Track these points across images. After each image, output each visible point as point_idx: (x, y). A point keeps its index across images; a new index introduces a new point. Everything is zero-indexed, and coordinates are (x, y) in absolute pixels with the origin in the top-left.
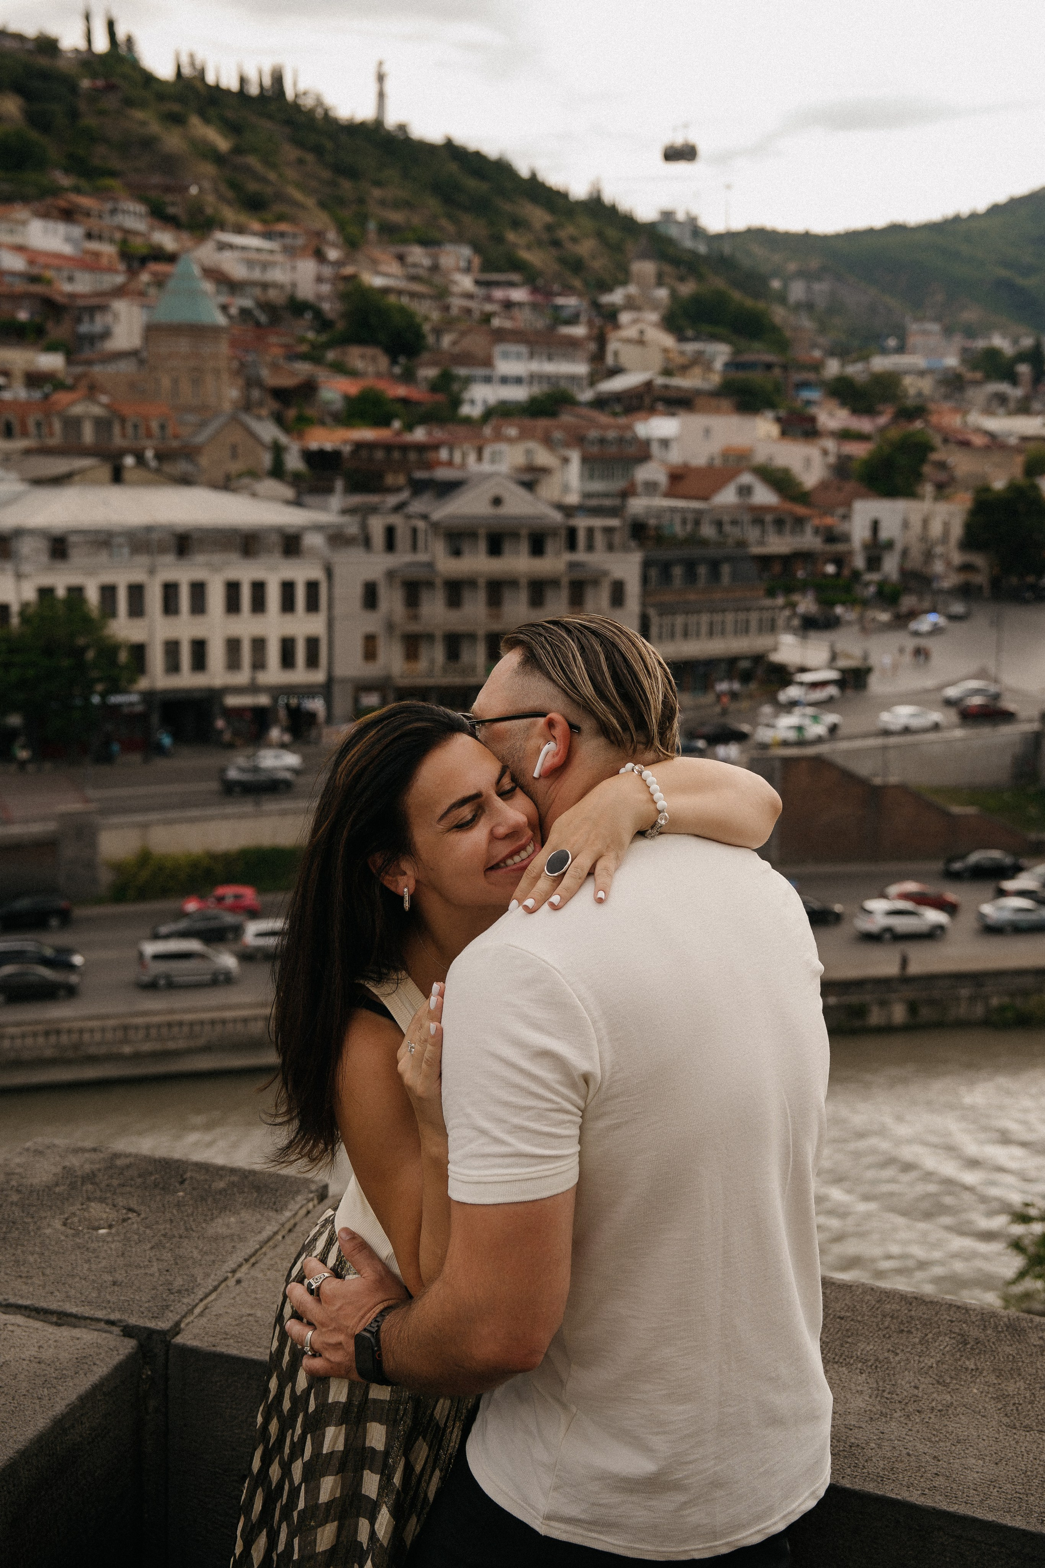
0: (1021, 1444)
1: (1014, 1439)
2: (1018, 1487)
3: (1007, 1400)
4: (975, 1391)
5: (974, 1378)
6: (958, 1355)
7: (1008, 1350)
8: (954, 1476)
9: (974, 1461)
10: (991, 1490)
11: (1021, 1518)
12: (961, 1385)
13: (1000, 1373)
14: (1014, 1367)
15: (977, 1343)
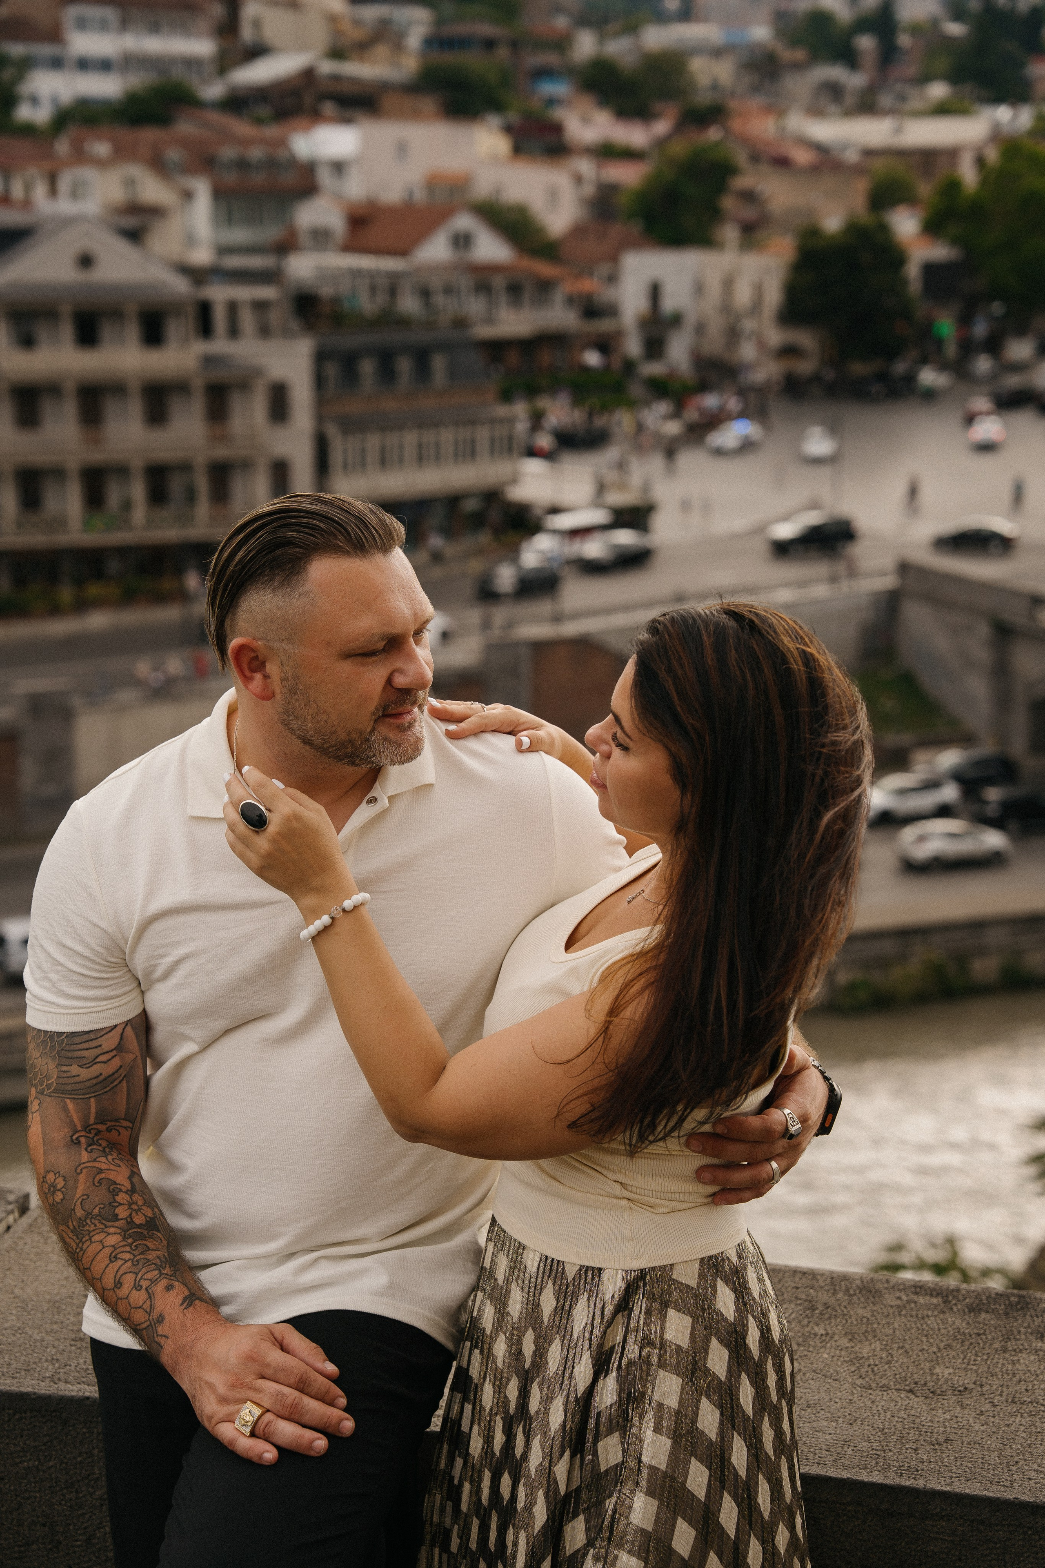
0: (877, 1403)
1: (870, 1399)
2: (875, 1444)
3: (861, 1362)
4: (826, 1356)
5: (824, 1343)
6: (805, 1322)
7: (861, 1312)
8: (804, 1440)
9: (826, 1424)
10: (846, 1448)
11: (878, 1473)
12: (810, 1351)
13: (853, 1337)
14: (869, 1329)
15: (827, 1308)
